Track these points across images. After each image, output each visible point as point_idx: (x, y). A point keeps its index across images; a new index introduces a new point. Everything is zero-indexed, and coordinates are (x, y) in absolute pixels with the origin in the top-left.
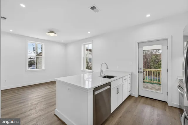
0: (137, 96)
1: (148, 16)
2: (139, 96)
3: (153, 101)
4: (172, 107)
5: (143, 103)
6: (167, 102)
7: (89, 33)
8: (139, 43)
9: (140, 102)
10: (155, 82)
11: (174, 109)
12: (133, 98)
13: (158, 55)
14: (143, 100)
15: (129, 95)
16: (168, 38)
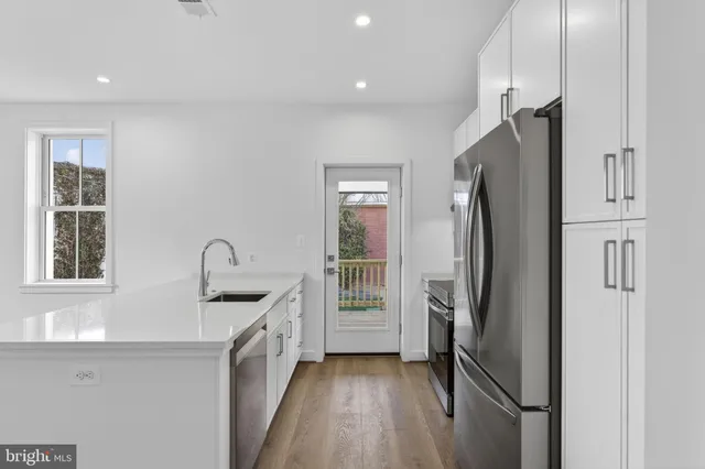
0: (320, 358)
1: (361, 85)
2: (326, 354)
3: (367, 359)
4: (411, 362)
5: (345, 373)
6: (398, 354)
7: (103, 80)
8: (326, 168)
9: (334, 373)
10: (356, 303)
11: (416, 367)
12: (311, 367)
13: (351, 211)
14: (340, 364)
15: (299, 362)
16: (403, 165)
